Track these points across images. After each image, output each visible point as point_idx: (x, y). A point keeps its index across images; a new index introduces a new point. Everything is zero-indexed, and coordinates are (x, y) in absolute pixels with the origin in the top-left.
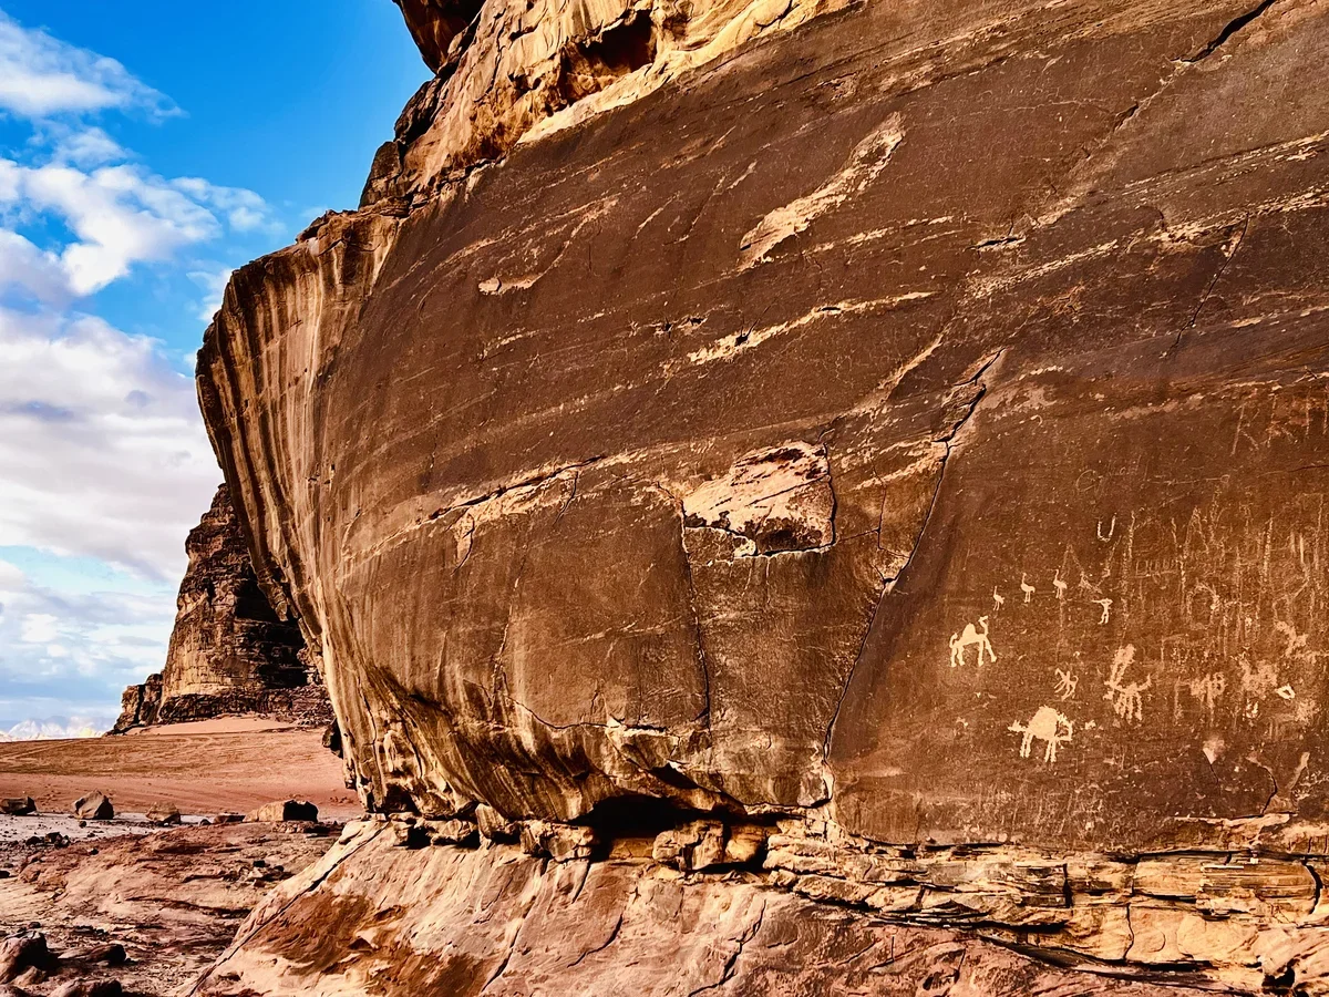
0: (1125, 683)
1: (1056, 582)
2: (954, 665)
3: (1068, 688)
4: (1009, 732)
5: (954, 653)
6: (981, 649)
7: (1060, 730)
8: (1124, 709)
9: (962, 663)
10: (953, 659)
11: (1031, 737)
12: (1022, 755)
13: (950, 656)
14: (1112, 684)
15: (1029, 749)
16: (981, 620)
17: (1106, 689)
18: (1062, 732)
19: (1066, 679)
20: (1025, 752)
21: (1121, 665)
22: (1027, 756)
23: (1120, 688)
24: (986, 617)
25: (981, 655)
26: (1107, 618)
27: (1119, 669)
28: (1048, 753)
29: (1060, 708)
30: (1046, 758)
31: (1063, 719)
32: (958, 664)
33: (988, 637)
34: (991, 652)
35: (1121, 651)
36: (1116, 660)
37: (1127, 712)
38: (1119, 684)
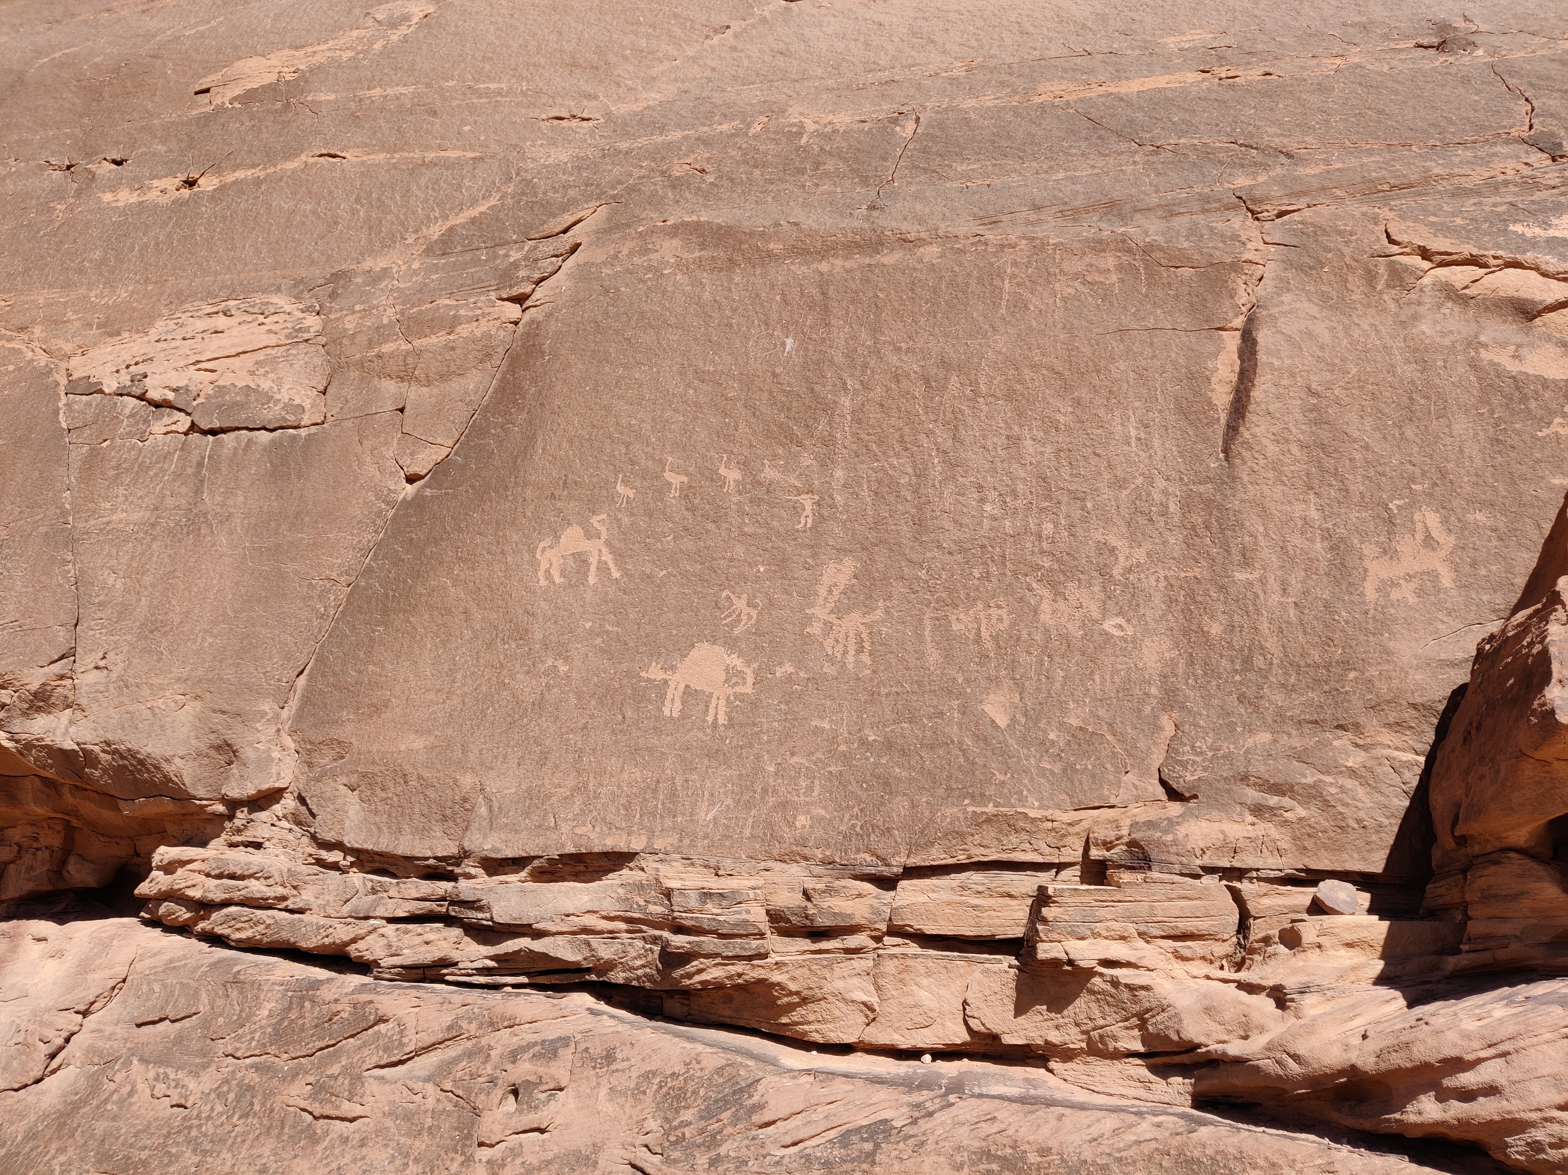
0: (839, 611)
1: (722, 471)
2: (543, 583)
3: (744, 618)
4: (641, 680)
5: (544, 565)
6: (594, 561)
7: (732, 676)
8: (840, 648)
10: (541, 574)
11: (682, 687)
12: (667, 713)
14: (821, 612)
15: (678, 705)
16: (595, 520)
18: (734, 680)
19: (741, 604)
20: (672, 708)
21: (835, 585)
22: (676, 714)
23: (832, 618)
24: (603, 516)
25: (593, 568)
26: (810, 521)
27: (830, 591)
28: (712, 711)
29: (731, 644)
30: (710, 719)
31: (736, 661)
32: (552, 582)
34: (611, 565)
35: (832, 568)
36: (825, 579)
37: (845, 652)
38: (832, 612)
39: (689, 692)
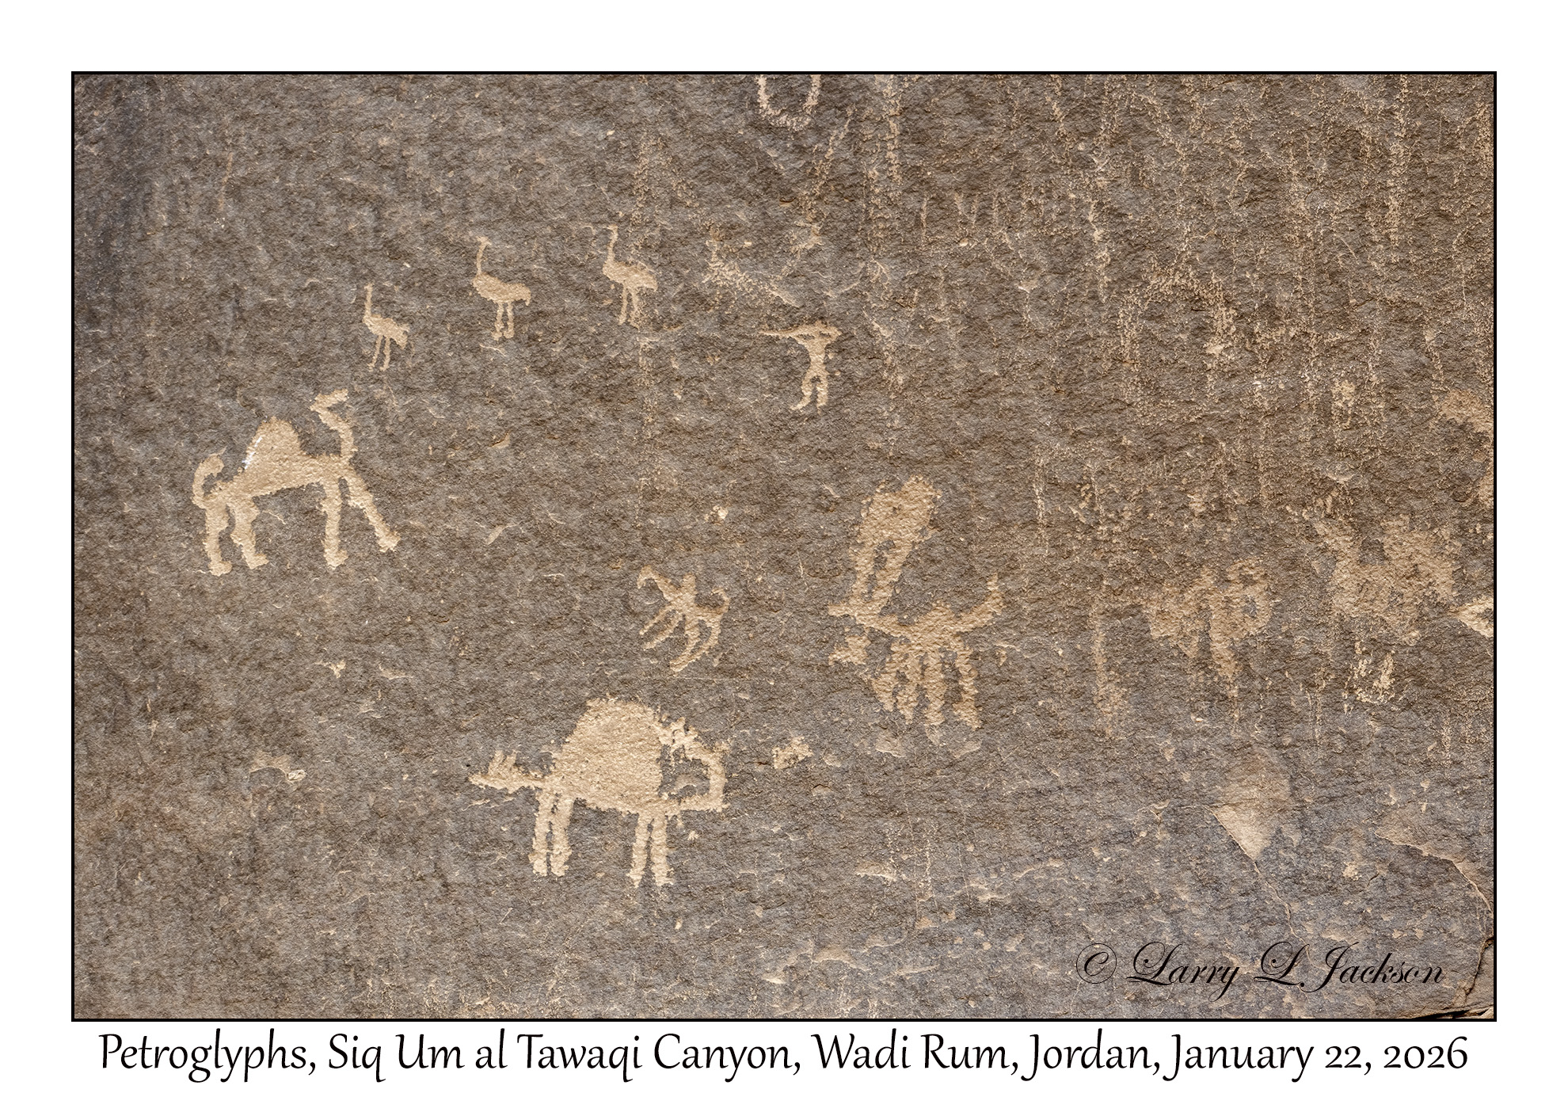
0: (902, 607)
1: (611, 270)
2: (219, 568)
3: (692, 634)
4: (473, 793)
5: (215, 524)
6: (331, 508)
7: (676, 773)
8: (909, 695)
9: (254, 560)
10: (210, 545)
11: (566, 805)
12: (539, 868)
13: (200, 538)
14: (862, 611)
15: (562, 848)
16: (322, 406)
17: (834, 632)
18: (682, 782)
19: (682, 601)
20: (550, 856)
21: (890, 545)
22: (559, 869)
23: (888, 626)
24: (341, 396)
25: (332, 529)
26: (823, 391)
27: (879, 562)
28: (638, 857)
30: (635, 875)
31: (683, 739)
32: (240, 566)
33: (358, 464)
34: (373, 518)
35: (880, 504)
36: (867, 531)
37: (923, 704)
38: (886, 610)
39: (585, 818)
